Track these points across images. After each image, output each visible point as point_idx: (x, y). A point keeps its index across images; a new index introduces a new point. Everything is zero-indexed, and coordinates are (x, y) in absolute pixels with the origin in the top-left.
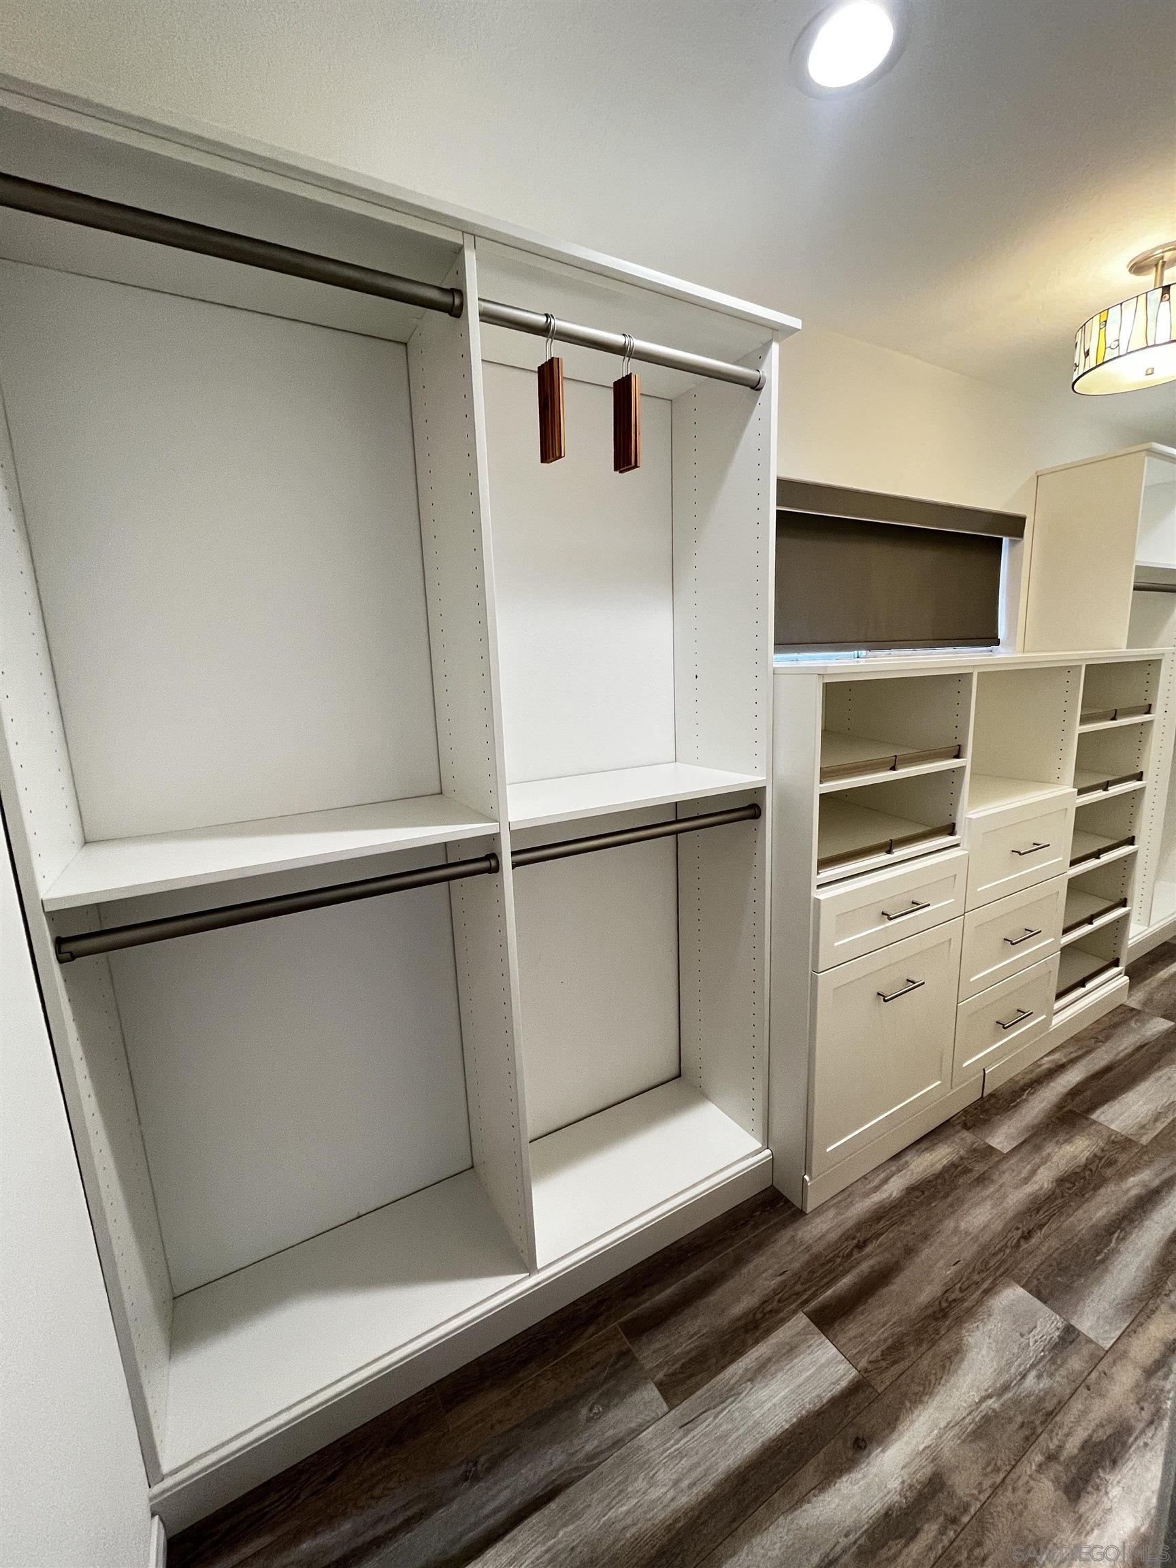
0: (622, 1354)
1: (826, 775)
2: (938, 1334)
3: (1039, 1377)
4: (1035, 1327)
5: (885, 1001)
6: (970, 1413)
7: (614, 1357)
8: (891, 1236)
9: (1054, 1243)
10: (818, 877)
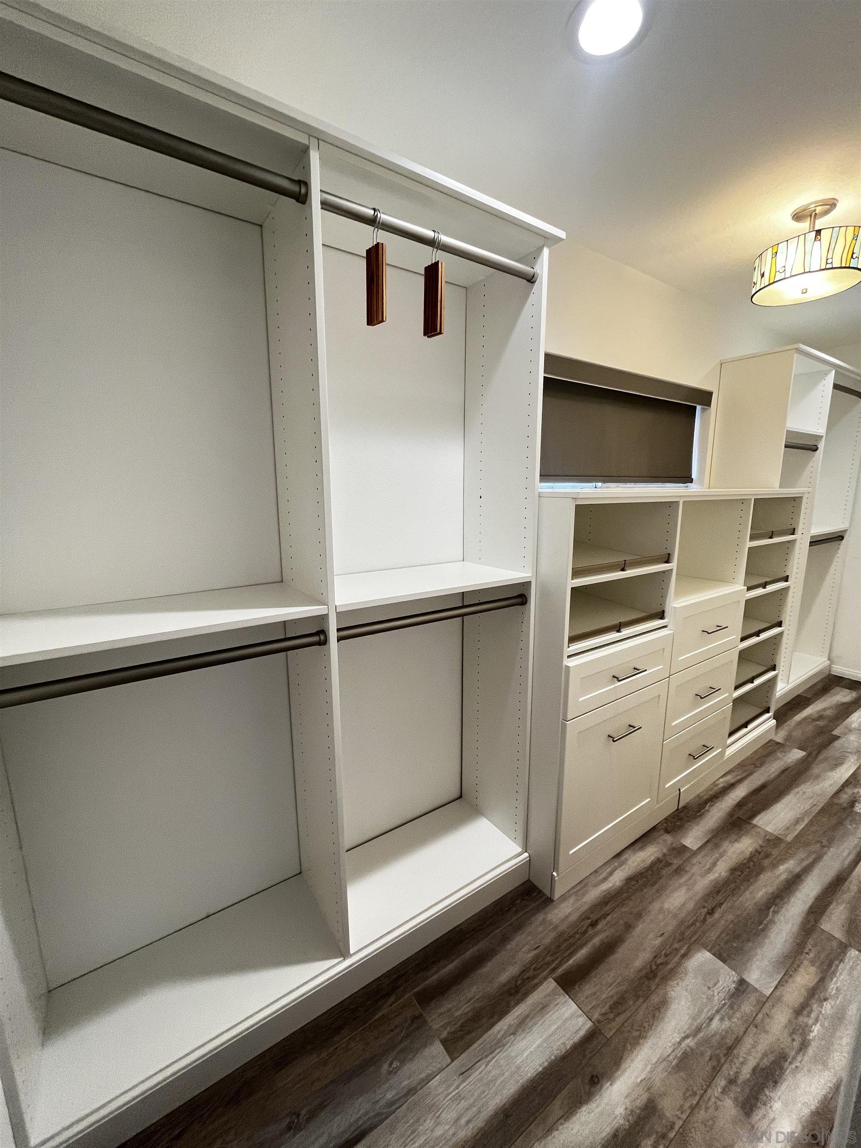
0: (415, 1018)
1: (576, 573)
2: (650, 990)
3: (722, 1019)
4: (718, 981)
5: (614, 741)
6: (674, 1051)
7: (409, 1022)
8: (615, 915)
9: (730, 917)
10: (568, 649)
